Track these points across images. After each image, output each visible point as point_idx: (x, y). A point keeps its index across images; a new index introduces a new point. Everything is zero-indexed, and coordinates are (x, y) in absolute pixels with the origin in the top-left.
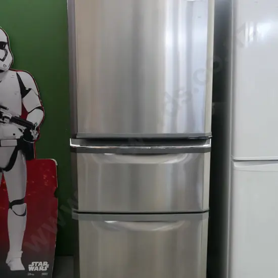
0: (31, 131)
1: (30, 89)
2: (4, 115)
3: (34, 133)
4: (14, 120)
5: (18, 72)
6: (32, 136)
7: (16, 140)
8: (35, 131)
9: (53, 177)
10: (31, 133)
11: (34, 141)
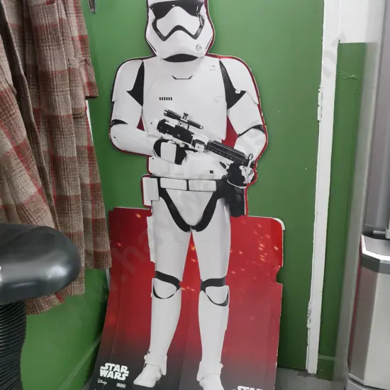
0: (241, 167)
1: (243, 93)
2: (195, 138)
3: (246, 172)
4: (212, 147)
5: (222, 60)
6: (244, 177)
7: (215, 182)
8: (249, 169)
9: (276, 248)
10: (240, 171)
11: (245, 185)
